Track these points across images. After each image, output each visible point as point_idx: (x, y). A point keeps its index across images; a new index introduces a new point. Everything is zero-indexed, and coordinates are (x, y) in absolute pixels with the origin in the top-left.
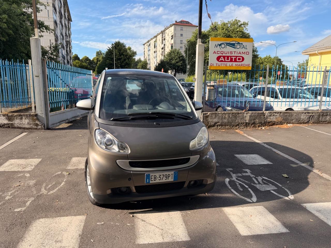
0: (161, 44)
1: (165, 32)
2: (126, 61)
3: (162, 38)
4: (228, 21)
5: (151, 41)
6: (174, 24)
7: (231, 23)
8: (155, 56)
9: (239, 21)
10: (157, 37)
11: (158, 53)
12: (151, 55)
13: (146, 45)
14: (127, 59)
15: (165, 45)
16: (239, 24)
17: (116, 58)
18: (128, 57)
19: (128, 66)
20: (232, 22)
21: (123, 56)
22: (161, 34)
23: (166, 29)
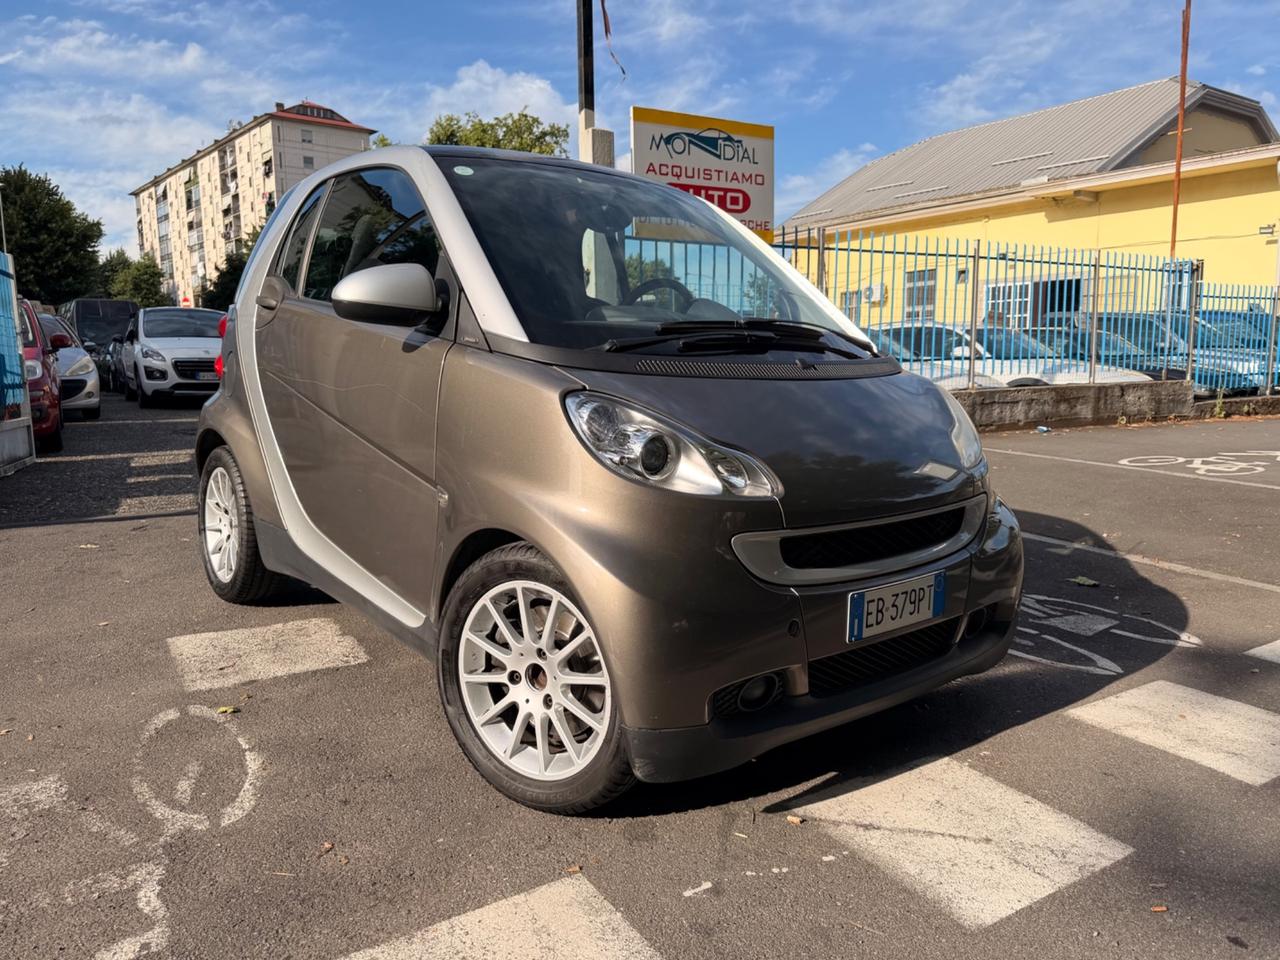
0: (219, 192)
1: (234, 147)
2: (67, 258)
3: (223, 167)
4: (496, 119)
5: (168, 180)
6: (270, 117)
7: (508, 127)
8: (194, 241)
9: (536, 120)
10: (199, 163)
11: (207, 231)
12: (173, 236)
13: (144, 195)
14: (68, 249)
15: (236, 197)
16: (537, 131)
17: (13, 243)
18: (73, 240)
19: (74, 278)
20: (510, 122)
21: (49, 235)
22: (216, 154)
23: (237, 133)
